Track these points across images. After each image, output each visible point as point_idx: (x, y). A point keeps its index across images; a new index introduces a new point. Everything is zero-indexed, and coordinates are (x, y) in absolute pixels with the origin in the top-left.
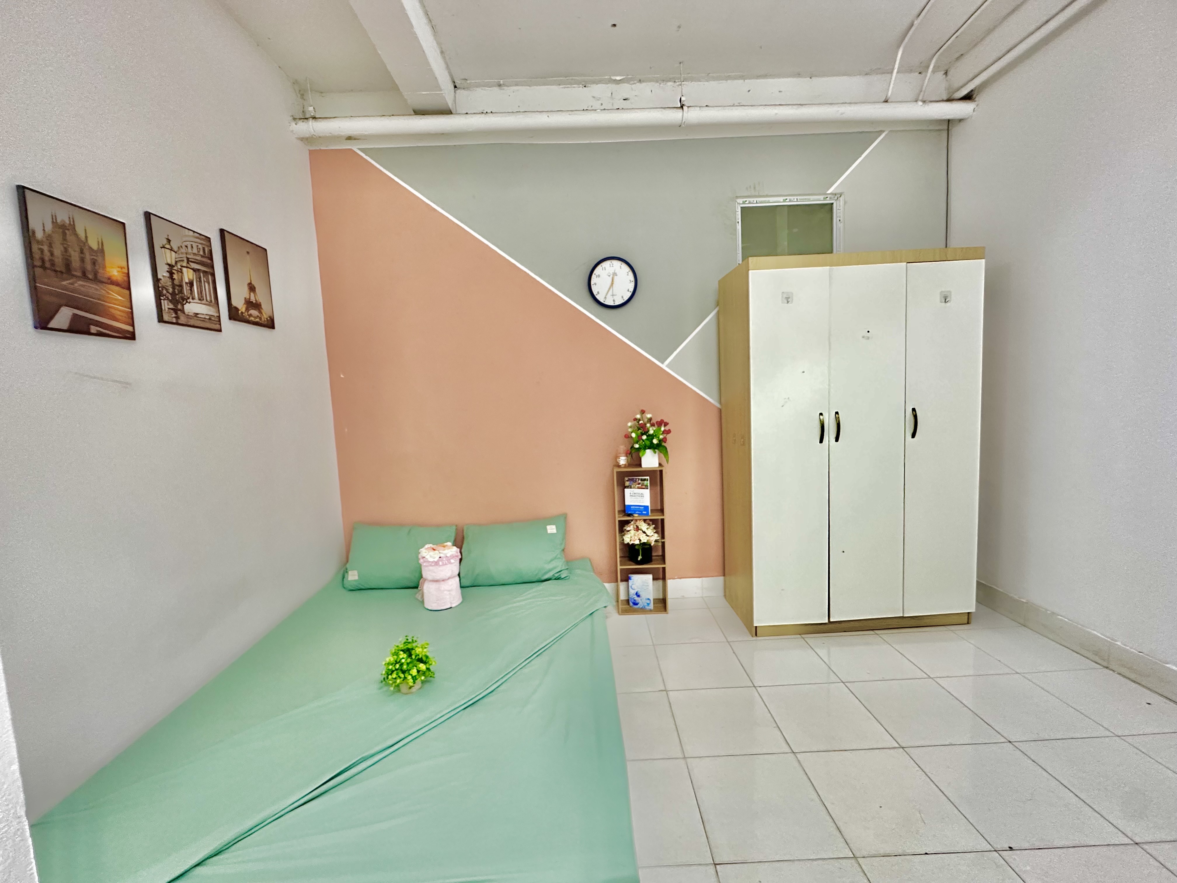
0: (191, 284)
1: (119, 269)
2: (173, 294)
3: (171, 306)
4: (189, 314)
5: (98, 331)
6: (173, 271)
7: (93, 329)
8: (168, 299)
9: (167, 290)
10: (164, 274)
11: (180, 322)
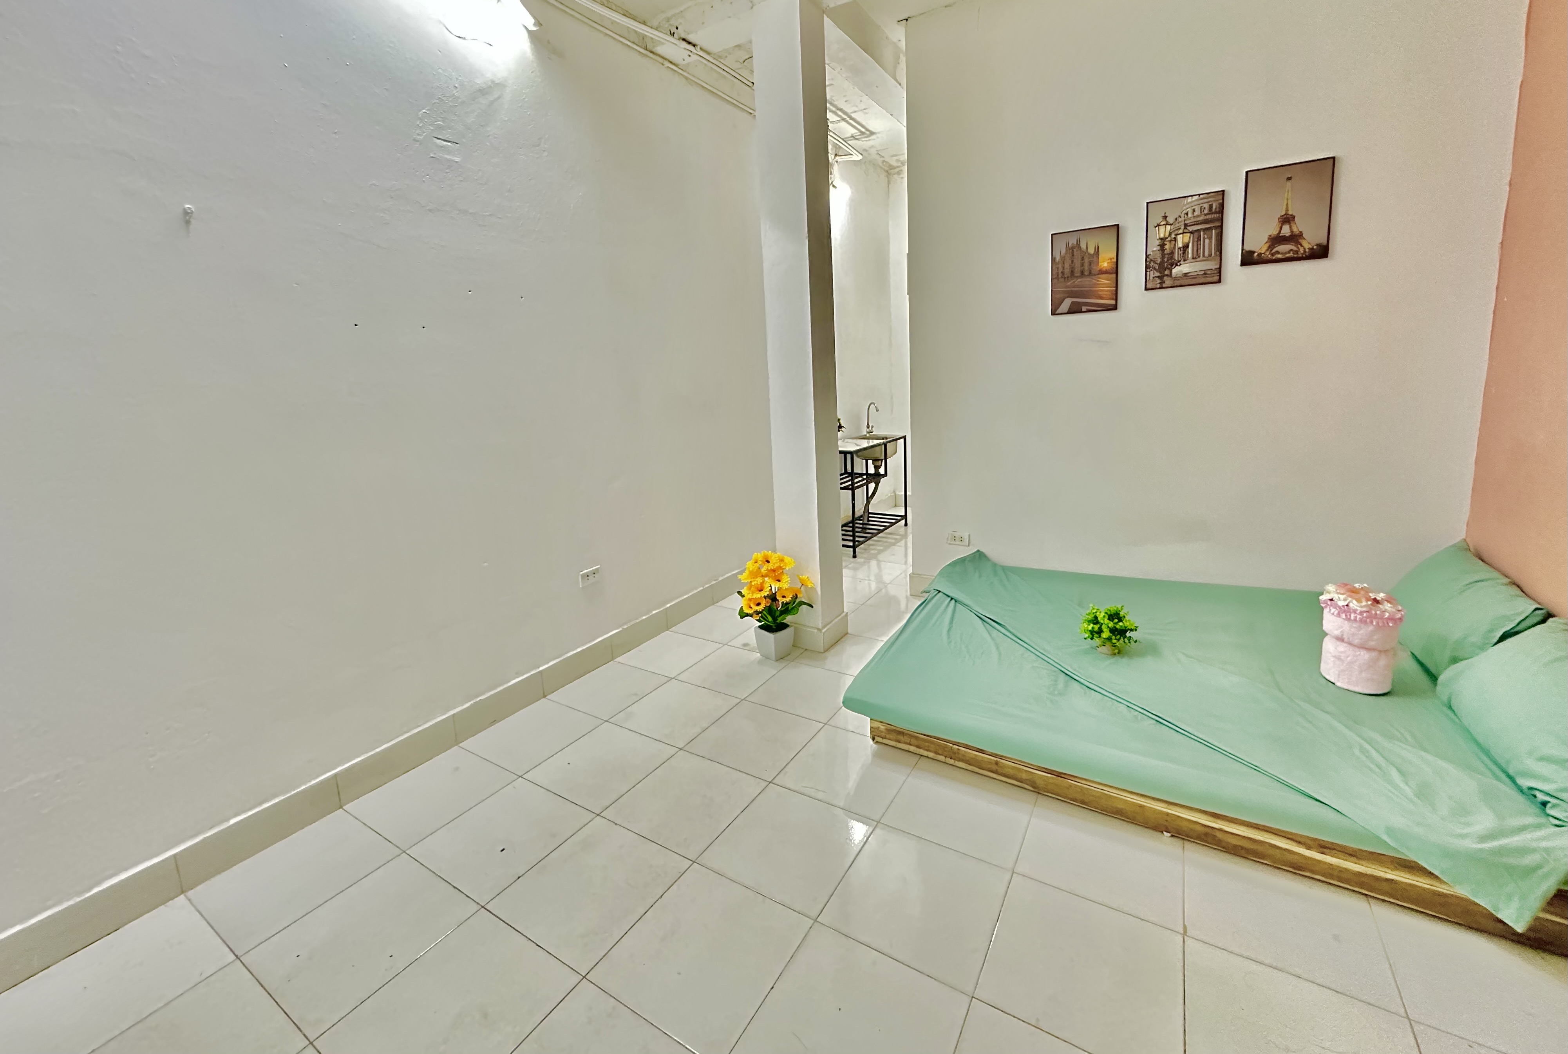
0: (1186, 247)
1: (1109, 261)
2: (1161, 264)
3: (1157, 274)
4: (1177, 276)
5: (1087, 309)
6: (1165, 243)
7: (1084, 309)
8: (1155, 269)
9: (1154, 262)
10: (1155, 249)
11: (1164, 285)
